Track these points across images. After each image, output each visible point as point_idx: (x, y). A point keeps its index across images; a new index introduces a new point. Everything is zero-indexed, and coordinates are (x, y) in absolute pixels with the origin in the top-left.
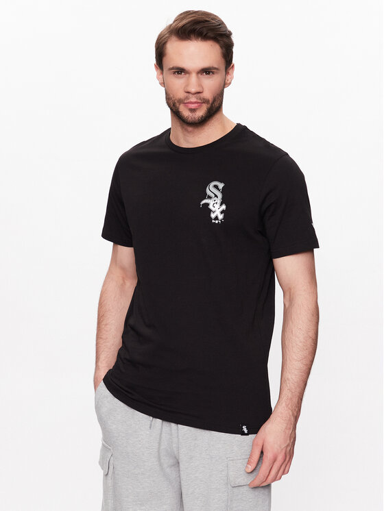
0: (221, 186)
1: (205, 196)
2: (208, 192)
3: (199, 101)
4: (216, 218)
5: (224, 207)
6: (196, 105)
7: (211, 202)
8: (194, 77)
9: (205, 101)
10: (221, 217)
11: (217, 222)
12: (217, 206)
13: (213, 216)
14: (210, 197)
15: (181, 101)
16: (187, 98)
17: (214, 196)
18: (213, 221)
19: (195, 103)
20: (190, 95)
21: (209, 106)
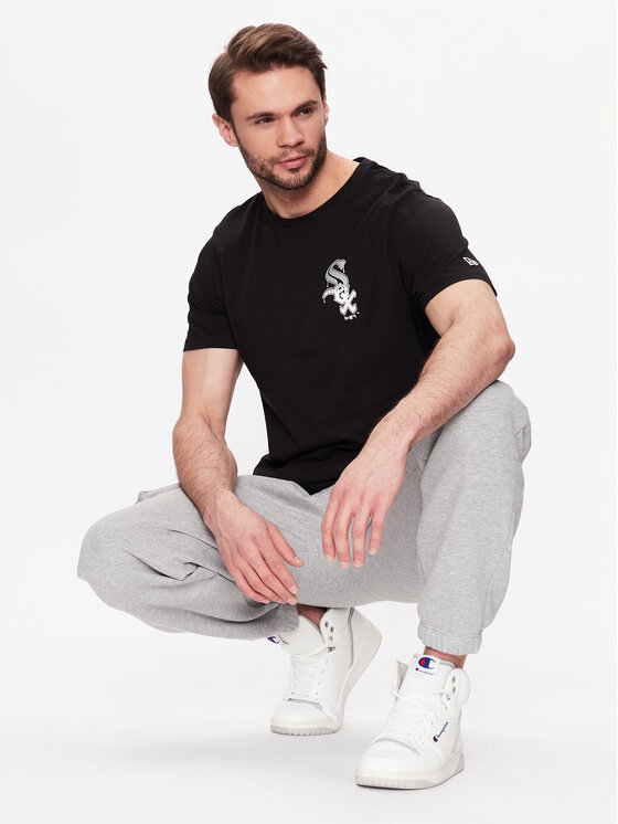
0: (342, 264)
1: (325, 285)
2: (328, 279)
3: (302, 155)
4: (349, 313)
5: (354, 294)
6: (298, 162)
7: (335, 292)
8: (288, 123)
9: (309, 153)
10: (353, 309)
11: (351, 317)
12: (345, 295)
13: (343, 311)
14: (332, 286)
15: (274, 161)
16: (284, 154)
17: (336, 282)
18: (346, 318)
19: (297, 159)
20: (289, 150)
21: (314, 158)
